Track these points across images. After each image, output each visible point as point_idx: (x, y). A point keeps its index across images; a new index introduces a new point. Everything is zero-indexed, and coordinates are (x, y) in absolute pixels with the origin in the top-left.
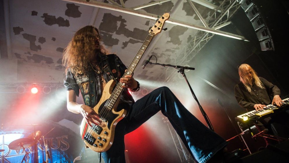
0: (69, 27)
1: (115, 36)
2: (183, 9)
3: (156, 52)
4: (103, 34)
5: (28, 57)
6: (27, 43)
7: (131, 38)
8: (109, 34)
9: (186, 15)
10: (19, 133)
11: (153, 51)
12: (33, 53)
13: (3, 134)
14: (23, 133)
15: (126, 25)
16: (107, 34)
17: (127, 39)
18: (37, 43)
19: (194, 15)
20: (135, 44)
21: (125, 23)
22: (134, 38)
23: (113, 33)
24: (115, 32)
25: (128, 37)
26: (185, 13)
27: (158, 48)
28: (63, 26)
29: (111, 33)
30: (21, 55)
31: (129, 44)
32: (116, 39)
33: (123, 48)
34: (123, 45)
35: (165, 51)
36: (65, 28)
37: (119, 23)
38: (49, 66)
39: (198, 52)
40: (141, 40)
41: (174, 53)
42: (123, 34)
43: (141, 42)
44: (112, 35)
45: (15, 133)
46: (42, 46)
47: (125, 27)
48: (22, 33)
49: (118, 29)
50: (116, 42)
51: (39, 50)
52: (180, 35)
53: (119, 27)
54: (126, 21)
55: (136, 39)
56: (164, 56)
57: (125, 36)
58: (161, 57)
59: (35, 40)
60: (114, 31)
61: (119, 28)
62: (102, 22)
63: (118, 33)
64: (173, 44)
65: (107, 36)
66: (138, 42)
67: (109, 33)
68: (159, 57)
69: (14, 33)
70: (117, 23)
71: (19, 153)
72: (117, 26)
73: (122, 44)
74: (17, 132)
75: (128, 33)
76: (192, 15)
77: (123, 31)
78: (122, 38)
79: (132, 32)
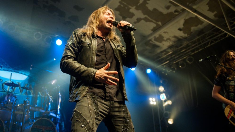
1: (133, 10)
2: (207, 4)
3: (164, 35)
7: (147, 16)
9: (208, 10)
10: (25, 74)
11: (161, 34)
12: (51, 3)
13: (11, 71)
14: (28, 76)
15: (147, 3)
16: (126, 6)
17: (143, 16)
19: (216, 12)
20: (148, 23)
22: (149, 17)
23: (132, 7)
24: (134, 7)
25: (144, 14)
26: (208, 8)
27: (167, 32)
29: (130, 7)
31: (143, 21)
32: (133, 13)
33: (135, 23)
35: (173, 37)
39: (205, 47)
43: (154, 23)
44: (130, 8)
45: (22, 73)
47: (147, 5)
49: (139, 5)
52: (193, 26)
53: (141, 4)
55: (151, 18)
56: (169, 41)
57: (142, 12)
58: (166, 41)
63: (137, 9)
65: (126, 8)
66: (151, 21)
67: (128, 6)
68: (164, 40)
71: (22, 93)
72: (139, 2)
73: (136, 19)
74: (23, 73)
75: (146, 11)
76: (213, 12)
77: (143, 8)
78: (139, 14)
79: (150, 11)
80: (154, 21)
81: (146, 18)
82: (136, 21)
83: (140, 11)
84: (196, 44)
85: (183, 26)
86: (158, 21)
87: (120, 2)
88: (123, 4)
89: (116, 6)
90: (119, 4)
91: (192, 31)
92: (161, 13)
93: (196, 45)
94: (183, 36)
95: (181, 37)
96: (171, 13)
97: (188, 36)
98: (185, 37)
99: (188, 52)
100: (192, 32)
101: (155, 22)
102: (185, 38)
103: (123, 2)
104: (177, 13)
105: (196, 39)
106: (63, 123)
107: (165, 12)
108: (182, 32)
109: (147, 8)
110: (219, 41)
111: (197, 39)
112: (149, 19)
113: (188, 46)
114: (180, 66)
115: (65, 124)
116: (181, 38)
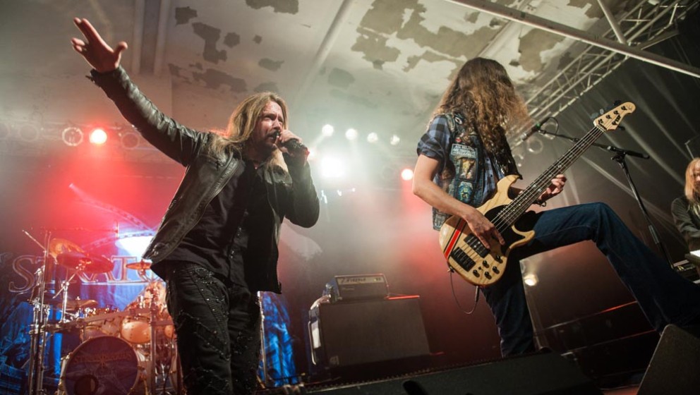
0: (297, 14)
1: (392, 41)
4: (368, 35)
5: (195, 74)
6: (200, 43)
7: (429, 49)
8: (381, 36)
12: (207, 65)
15: (423, 19)
16: (376, 36)
17: (419, 51)
18: (220, 46)
19: (589, 6)
20: (436, 64)
21: (422, 14)
22: (435, 49)
23: (390, 34)
24: (395, 33)
25: (422, 46)
28: (284, 11)
29: (385, 35)
30: (180, 69)
31: (422, 62)
32: (395, 49)
33: (406, 70)
34: (408, 62)
36: (287, 15)
37: (408, 14)
38: (236, 98)
39: (582, 94)
40: (451, 55)
41: (522, 90)
42: (411, 37)
43: (450, 60)
44: (387, 39)
46: (230, 52)
48: (193, 20)
49: (403, 26)
50: (394, 54)
51: (221, 62)
52: (544, 50)
53: (408, 23)
54: (424, 10)
55: (440, 51)
57: (416, 41)
59: (218, 37)
60: (395, 31)
61: (406, 25)
62: (372, 8)
63: (402, 36)
64: (524, 69)
65: (377, 40)
66: (443, 58)
67: (380, 34)
69: (175, 21)
70: (404, 13)
72: (402, 21)
73: (406, 60)
75: (424, 37)
76: (582, 6)
77: (415, 31)
78: (409, 47)
79: (433, 35)
80: (448, 56)
81: (427, 53)
82: (407, 65)
83: (411, 41)
84: (558, 90)
85: (519, 54)
86: (459, 56)
87: (359, 30)
88: (368, 33)
89: (354, 41)
90: (358, 35)
91: (543, 61)
92: (461, 35)
93: (560, 93)
94: (527, 78)
95: (522, 79)
96: (484, 29)
97: (538, 74)
98: (531, 79)
99: (545, 112)
100: (544, 64)
101: (453, 58)
102: (533, 81)
103: (366, 28)
104: (496, 27)
105: (556, 78)
106: (284, 326)
107: (469, 29)
108: (520, 67)
109: (425, 29)
110: (610, 71)
111: (559, 78)
112: (435, 55)
113: (541, 97)
114: (531, 150)
115: (287, 328)
116: (522, 83)
